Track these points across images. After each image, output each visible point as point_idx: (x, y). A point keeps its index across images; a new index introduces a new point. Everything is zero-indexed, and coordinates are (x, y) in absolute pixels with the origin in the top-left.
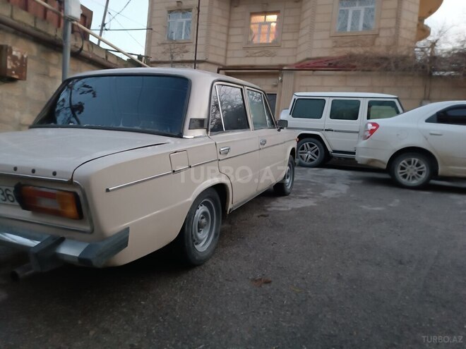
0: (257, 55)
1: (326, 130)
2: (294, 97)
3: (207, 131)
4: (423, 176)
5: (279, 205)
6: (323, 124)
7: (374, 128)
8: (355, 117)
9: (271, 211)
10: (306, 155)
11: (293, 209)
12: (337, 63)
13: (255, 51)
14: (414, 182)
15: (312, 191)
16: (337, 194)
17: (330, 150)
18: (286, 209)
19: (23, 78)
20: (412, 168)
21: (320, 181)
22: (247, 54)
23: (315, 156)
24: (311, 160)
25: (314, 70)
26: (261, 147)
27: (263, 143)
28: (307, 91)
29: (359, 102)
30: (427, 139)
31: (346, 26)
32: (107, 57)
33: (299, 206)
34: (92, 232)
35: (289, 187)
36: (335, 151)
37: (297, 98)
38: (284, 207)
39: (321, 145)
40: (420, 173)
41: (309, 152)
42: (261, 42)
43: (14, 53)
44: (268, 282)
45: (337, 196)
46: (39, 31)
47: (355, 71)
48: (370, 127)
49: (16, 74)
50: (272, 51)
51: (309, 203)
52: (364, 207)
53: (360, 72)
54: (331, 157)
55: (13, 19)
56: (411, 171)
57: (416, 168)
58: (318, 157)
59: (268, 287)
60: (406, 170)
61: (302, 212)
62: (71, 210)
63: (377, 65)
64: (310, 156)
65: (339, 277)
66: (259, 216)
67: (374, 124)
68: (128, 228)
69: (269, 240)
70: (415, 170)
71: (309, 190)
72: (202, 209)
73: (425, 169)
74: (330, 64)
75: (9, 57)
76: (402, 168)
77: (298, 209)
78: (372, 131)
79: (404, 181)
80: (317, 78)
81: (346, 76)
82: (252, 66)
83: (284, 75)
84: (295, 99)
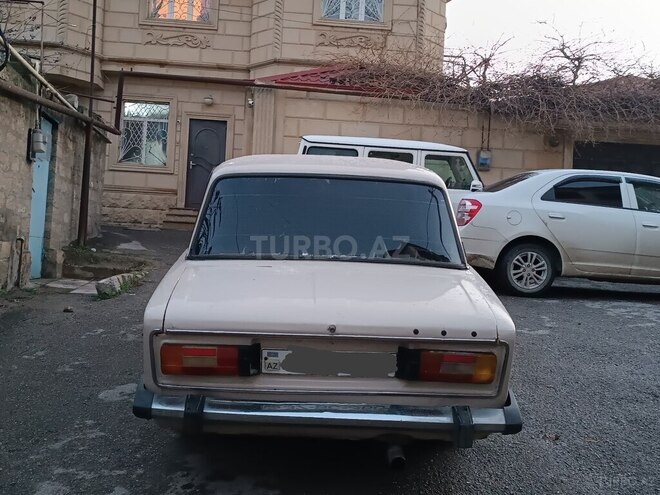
0: (171, 42)
2: (303, 144)
4: (544, 277)
7: (475, 207)
12: (344, 79)
13: (167, 34)
14: (532, 287)
20: (529, 266)
22: (149, 38)
25: (309, 90)
29: (410, 155)
30: (546, 224)
31: (338, 9)
34: (497, 395)
40: (539, 273)
42: (175, 17)
48: (469, 206)
50: (201, 37)
56: (529, 270)
57: (534, 266)
60: (522, 270)
62: (485, 374)
67: (474, 202)
70: (533, 270)
73: (545, 267)
74: (332, 80)
76: (517, 267)
78: (472, 213)
79: (519, 285)
80: (315, 104)
81: (364, 104)
82: (162, 64)
83: (256, 96)
84: (305, 147)
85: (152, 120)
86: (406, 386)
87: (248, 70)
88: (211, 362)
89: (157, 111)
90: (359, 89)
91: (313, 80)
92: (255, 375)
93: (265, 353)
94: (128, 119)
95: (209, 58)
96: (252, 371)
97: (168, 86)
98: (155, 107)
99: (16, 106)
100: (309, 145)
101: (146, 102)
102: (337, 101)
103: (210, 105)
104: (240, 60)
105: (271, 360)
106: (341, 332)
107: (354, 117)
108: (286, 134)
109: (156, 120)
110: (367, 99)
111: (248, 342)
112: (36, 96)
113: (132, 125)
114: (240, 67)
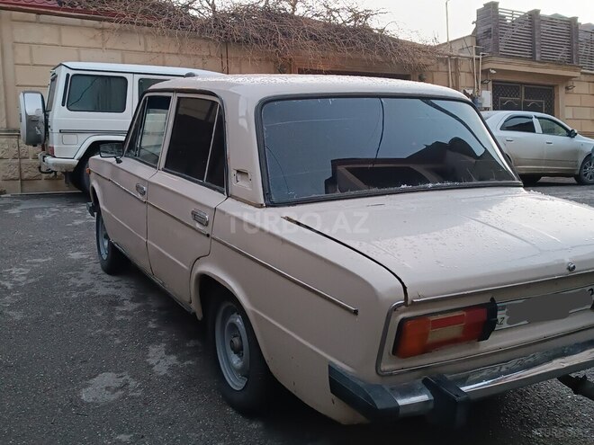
25: (39, 13)
80: (47, 28)
81: (102, 29)
84: (68, 75)
90: (95, 13)
100: (72, 73)
105: (499, 315)
107: (92, 43)
108: (18, 62)
110: (107, 24)
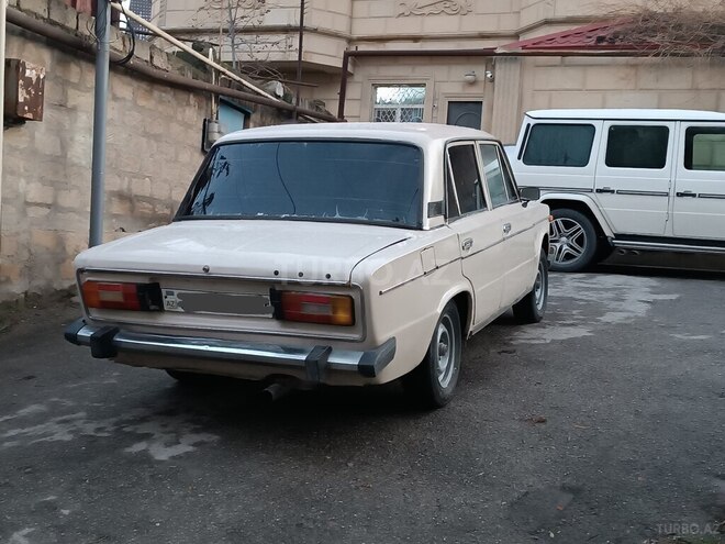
0: (426, 11)
1: (599, 191)
2: (526, 121)
3: (445, 218)
5: (526, 336)
6: (592, 178)
8: (659, 162)
9: (517, 345)
10: (558, 245)
11: (553, 341)
12: (616, 35)
13: (422, 3)
15: (581, 314)
16: (628, 318)
17: (608, 233)
18: (542, 342)
19: (38, 117)
21: (593, 296)
22: (402, 10)
23: (577, 246)
24: (568, 256)
25: (565, 55)
26: (505, 235)
27: (508, 228)
28: (549, 108)
29: (665, 131)
32: (152, 57)
33: (565, 337)
34: (363, 339)
35: (540, 307)
36: (619, 236)
37: (533, 122)
38: (538, 339)
39: (587, 221)
41: (564, 239)
43: (28, 73)
44: (543, 421)
45: (629, 322)
46: (54, 23)
47: (657, 55)
49: (29, 111)
50: (461, 1)
51: (580, 332)
52: (679, 336)
53: (668, 58)
54: (613, 248)
55: (20, 10)
58: (583, 250)
59: (543, 426)
61: (570, 344)
62: (343, 316)
63: (704, 42)
64: (565, 247)
65: (637, 413)
66: (499, 353)
68: (394, 338)
69: (528, 380)
71: (574, 312)
72: (442, 329)
74: (601, 39)
75: (21, 82)
77: (562, 341)
80: (571, 72)
81: (636, 67)
82: (416, 39)
83: (497, 66)
84: (529, 125)
85: (405, 107)
86: (282, 326)
87: (516, 36)
88: (117, 297)
89: (412, 95)
90: (629, 47)
91: (573, 41)
92: (154, 311)
93: (164, 292)
94: (379, 106)
95: (472, 25)
96: (152, 307)
97: (425, 65)
98: (410, 89)
99: (182, 96)
101: (399, 85)
102: (602, 65)
103: (472, 83)
104: (509, 26)
105: (170, 298)
106: (214, 272)
109: (410, 107)
111: (146, 281)
112: (213, 85)
113: (384, 113)
114: (508, 33)
